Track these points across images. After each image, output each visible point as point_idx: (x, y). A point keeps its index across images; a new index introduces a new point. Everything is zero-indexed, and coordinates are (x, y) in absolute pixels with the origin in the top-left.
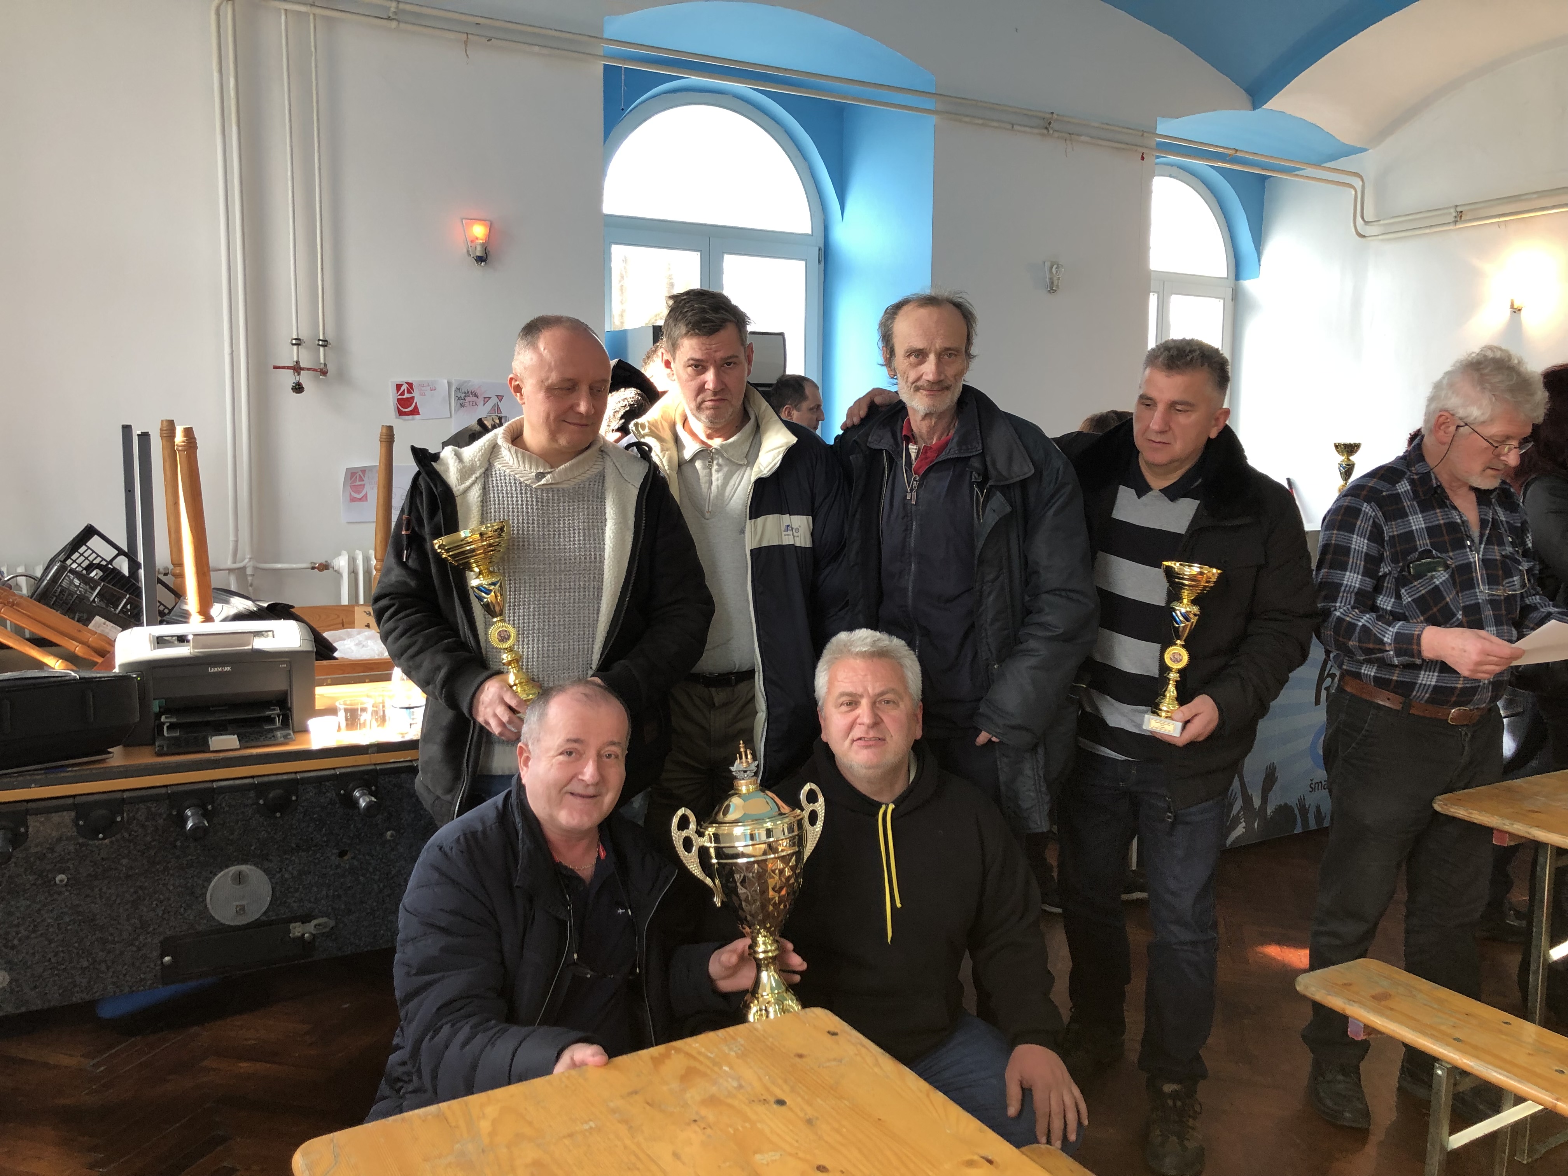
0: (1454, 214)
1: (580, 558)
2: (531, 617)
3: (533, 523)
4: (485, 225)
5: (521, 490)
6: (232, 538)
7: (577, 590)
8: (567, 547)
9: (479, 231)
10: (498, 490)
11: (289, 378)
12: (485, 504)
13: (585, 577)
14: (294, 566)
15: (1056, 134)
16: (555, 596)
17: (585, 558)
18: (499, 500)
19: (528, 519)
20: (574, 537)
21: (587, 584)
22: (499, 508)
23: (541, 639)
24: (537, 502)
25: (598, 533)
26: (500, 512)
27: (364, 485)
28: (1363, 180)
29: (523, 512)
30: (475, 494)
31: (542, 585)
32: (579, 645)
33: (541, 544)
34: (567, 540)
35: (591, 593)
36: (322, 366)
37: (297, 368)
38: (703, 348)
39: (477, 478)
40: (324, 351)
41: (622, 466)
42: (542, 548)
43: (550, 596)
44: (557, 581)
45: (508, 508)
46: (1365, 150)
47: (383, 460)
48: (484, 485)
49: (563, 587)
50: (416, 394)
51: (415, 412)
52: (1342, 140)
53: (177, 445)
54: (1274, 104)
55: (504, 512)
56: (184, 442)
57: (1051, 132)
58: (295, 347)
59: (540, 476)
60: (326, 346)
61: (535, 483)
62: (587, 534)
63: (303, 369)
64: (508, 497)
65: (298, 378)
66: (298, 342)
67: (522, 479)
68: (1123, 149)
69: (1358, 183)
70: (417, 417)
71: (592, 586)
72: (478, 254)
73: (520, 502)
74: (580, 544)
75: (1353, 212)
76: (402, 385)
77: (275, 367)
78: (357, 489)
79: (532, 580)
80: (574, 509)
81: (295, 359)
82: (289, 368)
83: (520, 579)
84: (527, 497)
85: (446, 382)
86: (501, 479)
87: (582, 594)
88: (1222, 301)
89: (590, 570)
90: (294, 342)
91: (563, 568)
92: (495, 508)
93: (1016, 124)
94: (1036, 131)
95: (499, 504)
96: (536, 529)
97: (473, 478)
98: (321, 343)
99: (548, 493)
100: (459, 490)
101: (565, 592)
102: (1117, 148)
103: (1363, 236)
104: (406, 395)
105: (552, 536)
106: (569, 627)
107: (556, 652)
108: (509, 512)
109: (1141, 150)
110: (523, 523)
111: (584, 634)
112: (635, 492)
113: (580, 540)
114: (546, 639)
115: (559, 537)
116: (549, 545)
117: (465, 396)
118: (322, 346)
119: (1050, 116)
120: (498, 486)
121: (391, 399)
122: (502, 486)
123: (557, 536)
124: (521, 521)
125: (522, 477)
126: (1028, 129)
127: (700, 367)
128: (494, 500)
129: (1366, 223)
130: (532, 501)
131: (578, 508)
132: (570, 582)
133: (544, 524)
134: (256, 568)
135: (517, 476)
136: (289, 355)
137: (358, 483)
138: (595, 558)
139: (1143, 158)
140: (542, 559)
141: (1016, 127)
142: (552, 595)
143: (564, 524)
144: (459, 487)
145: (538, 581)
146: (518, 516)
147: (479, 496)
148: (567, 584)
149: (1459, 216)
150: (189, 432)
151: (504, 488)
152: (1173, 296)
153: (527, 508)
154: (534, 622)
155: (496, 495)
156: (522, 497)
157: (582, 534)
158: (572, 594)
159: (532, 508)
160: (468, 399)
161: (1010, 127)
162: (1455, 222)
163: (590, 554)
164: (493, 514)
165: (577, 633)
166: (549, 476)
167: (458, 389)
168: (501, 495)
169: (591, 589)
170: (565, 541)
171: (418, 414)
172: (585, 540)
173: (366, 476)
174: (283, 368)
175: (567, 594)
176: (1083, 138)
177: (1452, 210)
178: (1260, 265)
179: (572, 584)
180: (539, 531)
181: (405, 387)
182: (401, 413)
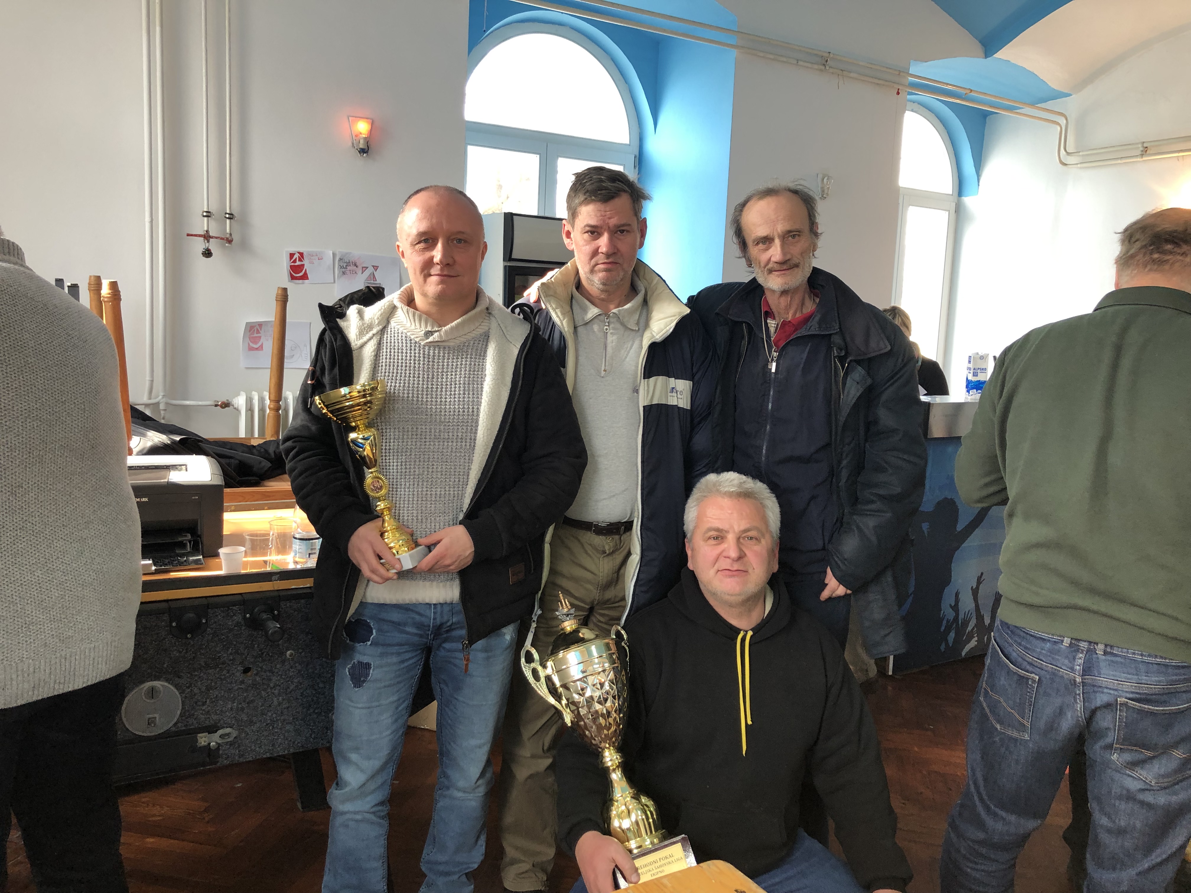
0: (1141, 149)
1: (459, 411)
2: (412, 463)
3: (419, 377)
4: (368, 122)
5: (411, 346)
6: (148, 378)
7: (455, 441)
8: (448, 400)
9: (363, 127)
10: (391, 346)
11: (200, 245)
12: (378, 359)
13: (463, 429)
14: (200, 403)
15: (831, 70)
16: (435, 444)
17: (464, 411)
18: (390, 355)
19: (414, 373)
20: (455, 391)
21: (464, 435)
22: (390, 362)
23: (420, 484)
24: (424, 357)
25: (477, 388)
26: (390, 366)
27: (260, 337)
28: (1067, 119)
29: (410, 367)
30: (369, 351)
31: (424, 434)
32: (454, 491)
33: (425, 396)
34: (448, 393)
35: (468, 444)
36: (228, 236)
37: (207, 237)
38: (599, 215)
39: (374, 335)
40: (230, 222)
41: (506, 328)
42: (425, 400)
43: (430, 445)
44: (437, 431)
45: (398, 362)
46: (1070, 95)
47: (278, 316)
48: (380, 341)
49: (442, 437)
50: (306, 262)
51: (305, 277)
52: (1053, 87)
53: (103, 297)
54: (1002, 54)
55: (394, 366)
56: (109, 294)
57: (827, 68)
58: (206, 219)
59: (428, 334)
60: (232, 219)
61: (423, 340)
62: (466, 388)
63: (212, 237)
64: (398, 352)
65: (207, 244)
66: (208, 215)
67: (412, 337)
68: (883, 85)
69: (1063, 122)
70: (306, 281)
71: (468, 438)
72: (361, 146)
73: (408, 358)
74: (459, 398)
75: (1058, 144)
76: (295, 254)
77: (188, 235)
78: (255, 340)
79: (415, 429)
80: (457, 365)
81: (206, 229)
82: (200, 236)
83: (403, 428)
84: (415, 353)
85: (331, 252)
86: (394, 336)
87: (459, 444)
88: (947, 213)
89: (468, 422)
90: (205, 214)
91: (443, 420)
92: (386, 362)
93: (801, 60)
94: (816, 67)
95: (390, 359)
96: (421, 383)
97: (370, 334)
98: (227, 216)
99: (434, 350)
100: (356, 345)
101: (443, 442)
102: (878, 84)
103: (1066, 165)
104: (298, 263)
105: (434, 389)
106: (446, 474)
107: (433, 496)
108: (398, 366)
109: (897, 87)
110: (410, 377)
111: (459, 481)
112: (516, 352)
113: (459, 394)
114: (425, 484)
115: (441, 391)
116: (432, 398)
117: (347, 266)
118: (228, 218)
119: (827, 55)
120: (391, 342)
121: (285, 264)
122: (394, 342)
123: (439, 390)
124: (407, 375)
125: (413, 334)
126: (809, 65)
127: (596, 234)
128: (386, 355)
129: (1068, 154)
130: (419, 357)
131: (461, 364)
132: (449, 432)
133: (428, 378)
134: (167, 404)
135: (408, 334)
136: (202, 225)
137: (256, 335)
138: (473, 411)
139: (898, 93)
140: (425, 410)
141: (800, 63)
142: (432, 443)
143: (447, 378)
144: (356, 342)
145: (419, 430)
146: (406, 370)
147: (374, 351)
148: (446, 434)
149: (1145, 151)
150: (114, 286)
151: (396, 344)
152: (911, 207)
153: (415, 363)
154: (414, 468)
155: (388, 350)
156: (411, 353)
157: (462, 389)
158: (450, 444)
159: (419, 364)
160: (349, 268)
161: (795, 62)
162: (1142, 155)
163: (469, 408)
164: (384, 367)
165: (452, 480)
166: (436, 335)
167: (340, 259)
168: (392, 351)
169: (468, 440)
170: (446, 394)
171: (307, 278)
172: (464, 394)
173: (263, 328)
174: (196, 235)
175: (446, 444)
176: (852, 75)
177: (1140, 146)
178: (979, 185)
179: (450, 434)
180: (423, 384)
181: (297, 256)
182: (293, 278)
